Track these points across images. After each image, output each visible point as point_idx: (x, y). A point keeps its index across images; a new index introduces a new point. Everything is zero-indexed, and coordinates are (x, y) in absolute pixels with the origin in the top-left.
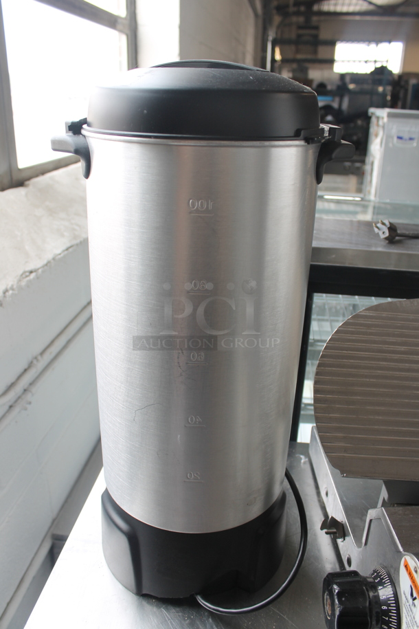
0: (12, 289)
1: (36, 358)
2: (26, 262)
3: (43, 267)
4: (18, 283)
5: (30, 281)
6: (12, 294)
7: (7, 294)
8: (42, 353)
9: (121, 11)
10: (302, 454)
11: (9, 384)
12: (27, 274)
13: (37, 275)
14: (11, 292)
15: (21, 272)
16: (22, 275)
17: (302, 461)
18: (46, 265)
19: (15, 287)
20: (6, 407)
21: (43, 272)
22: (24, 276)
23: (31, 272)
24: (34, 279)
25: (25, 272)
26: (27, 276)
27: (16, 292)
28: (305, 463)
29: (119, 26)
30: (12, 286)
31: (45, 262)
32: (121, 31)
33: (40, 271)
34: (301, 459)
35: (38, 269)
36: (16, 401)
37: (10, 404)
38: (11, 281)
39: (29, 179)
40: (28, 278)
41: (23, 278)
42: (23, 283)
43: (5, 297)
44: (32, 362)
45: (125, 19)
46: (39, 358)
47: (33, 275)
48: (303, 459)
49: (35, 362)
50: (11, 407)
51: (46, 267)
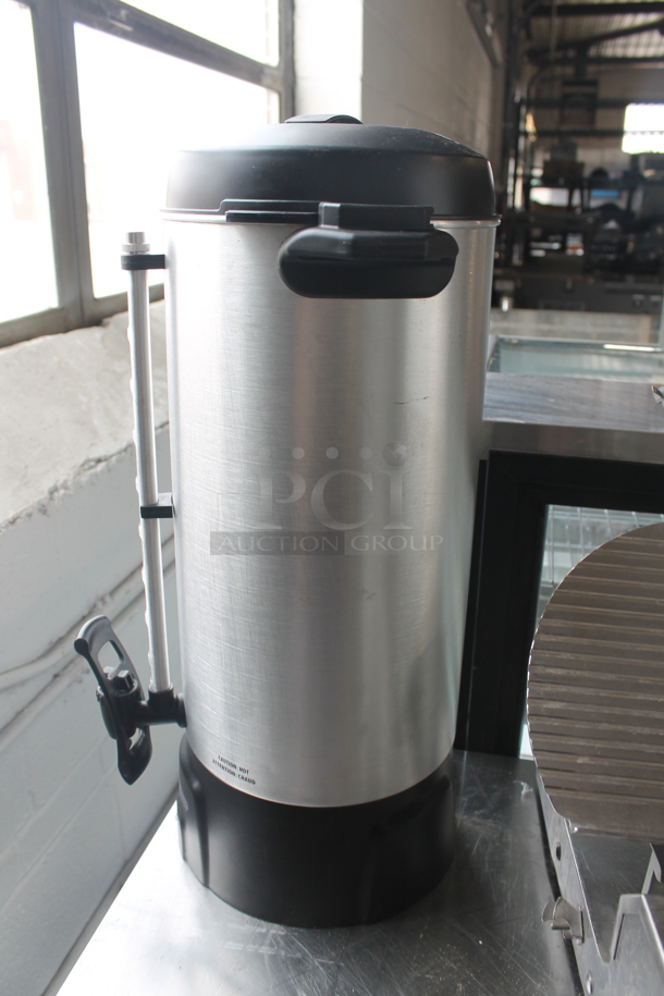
0: (65, 487)
1: (102, 599)
2: (92, 445)
3: (119, 453)
4: (75, 477)
5: (96, 475)
6: (65, 495)
7: (56, 494)
8: (112, 593)
9: (270, 56)
10: (524, 781)
11: (55, 639)
12: (92, 463)
13: (108, 465)
14: (62, 492)
15: (81, 461)
16: (83, 465)
17: (523, 792)
18: (125, 450)
19: (69, 483)
20: (49, 677)
21: (118, 461)
22: (86, 466)
23: (99, 461)
24: (102, 471)
25: (88, 461)
26: (91, 468)
27: (72, 492)
28: (527, 795)
29: (267, 80)
30: (66, 482)
31: (124, 445)
32: (269, 87)
33: (114, 459)
34: (522, 788)
35: (111, 456)
36: (65, 668)
37: (55, 671)
38: (63, 474)
39: (111, 314)
40: (93, 471)
41: (85, 470)
42: (84, 478)
43: (51, 499)
44: (95, 606)
45: (277, 68)
46: (108, 599)
47: (101, 466)
48: (525, 789)
49: (100, 605)
50: (56, 676)
51: (123, 454)
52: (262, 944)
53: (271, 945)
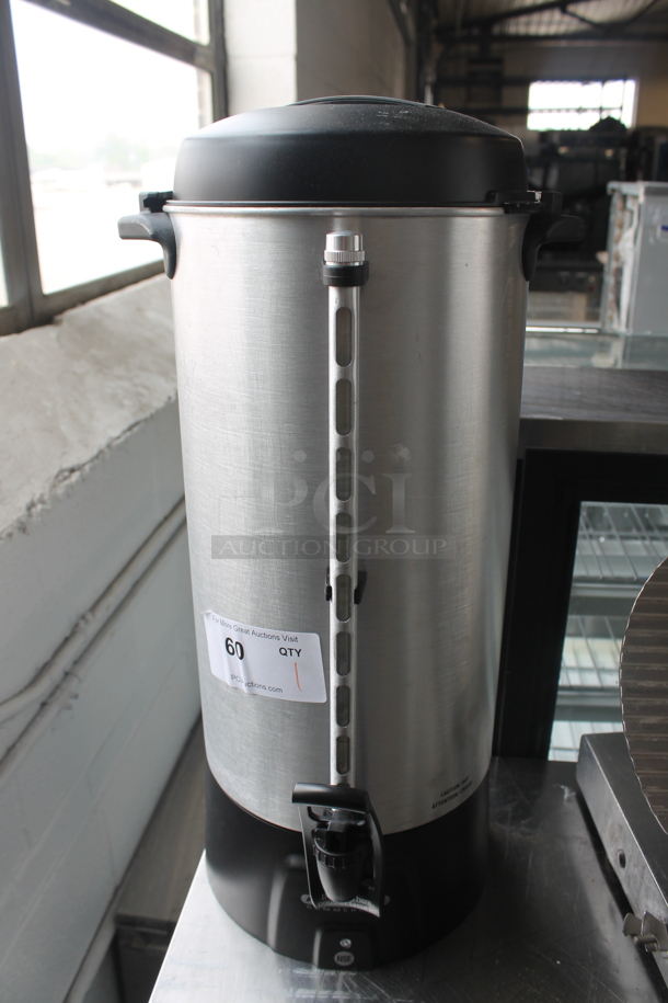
0: (42, 501)
1: (83, 617)
2: (64, 453)
3: (92, 460)
4: (51, 490)
5: (71, 486)
6: (43, 510)
7: (33, 510)
8: (94, 608)
10: (565, 784)
11: (41, 665)
12: (66, 474)
13: (82, 475)
14: (39, 507)
15: (55, 472)
16: (57, 476)
17: (566, 796)
18: (97, 457)
19: (46, 497)
20: (37, 706)
21: (92, 469)
22: (60, 478)
23: (72, 471)
24: (77, 482)
25: (62, 471)
26: (65, 478)
27: (49, 507)
28: (569, 800)
29: (200, 60)
30: (42, 495)
31: (95, 452)
32: (201, 67)
33: (87, 467)
34: (562, 792)
35: (84, 465)
36: (52, 694)
37: (42, 700)
38: (38, 488)
39: (62, 310)
40: (67, 482)
41: (60, 481)
42: (60, 491)
43: (30, 515)
44: (77, 625)
45: (208, 47)
46: (89, 616)
47: (75, 476)
48: (567, 793)
49: (82, 624)
50: (44, 705)
51: (96, 462)
52: (334, 989)
53: (344, 989)
